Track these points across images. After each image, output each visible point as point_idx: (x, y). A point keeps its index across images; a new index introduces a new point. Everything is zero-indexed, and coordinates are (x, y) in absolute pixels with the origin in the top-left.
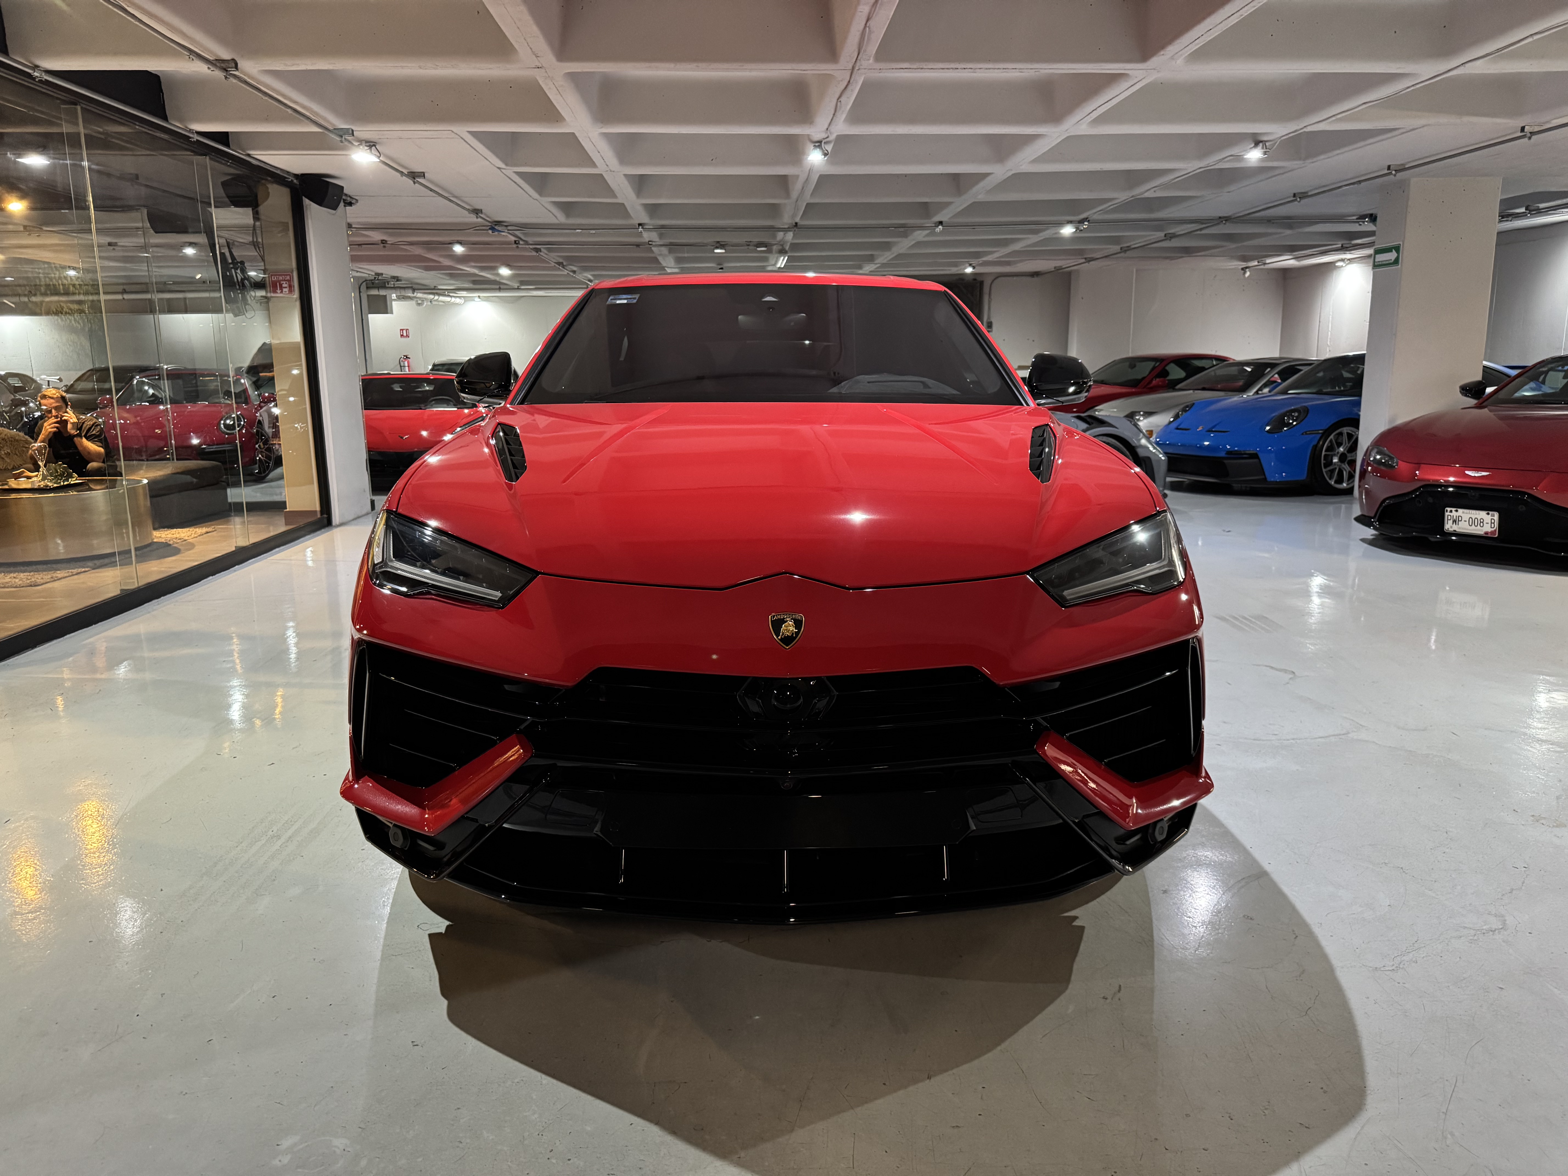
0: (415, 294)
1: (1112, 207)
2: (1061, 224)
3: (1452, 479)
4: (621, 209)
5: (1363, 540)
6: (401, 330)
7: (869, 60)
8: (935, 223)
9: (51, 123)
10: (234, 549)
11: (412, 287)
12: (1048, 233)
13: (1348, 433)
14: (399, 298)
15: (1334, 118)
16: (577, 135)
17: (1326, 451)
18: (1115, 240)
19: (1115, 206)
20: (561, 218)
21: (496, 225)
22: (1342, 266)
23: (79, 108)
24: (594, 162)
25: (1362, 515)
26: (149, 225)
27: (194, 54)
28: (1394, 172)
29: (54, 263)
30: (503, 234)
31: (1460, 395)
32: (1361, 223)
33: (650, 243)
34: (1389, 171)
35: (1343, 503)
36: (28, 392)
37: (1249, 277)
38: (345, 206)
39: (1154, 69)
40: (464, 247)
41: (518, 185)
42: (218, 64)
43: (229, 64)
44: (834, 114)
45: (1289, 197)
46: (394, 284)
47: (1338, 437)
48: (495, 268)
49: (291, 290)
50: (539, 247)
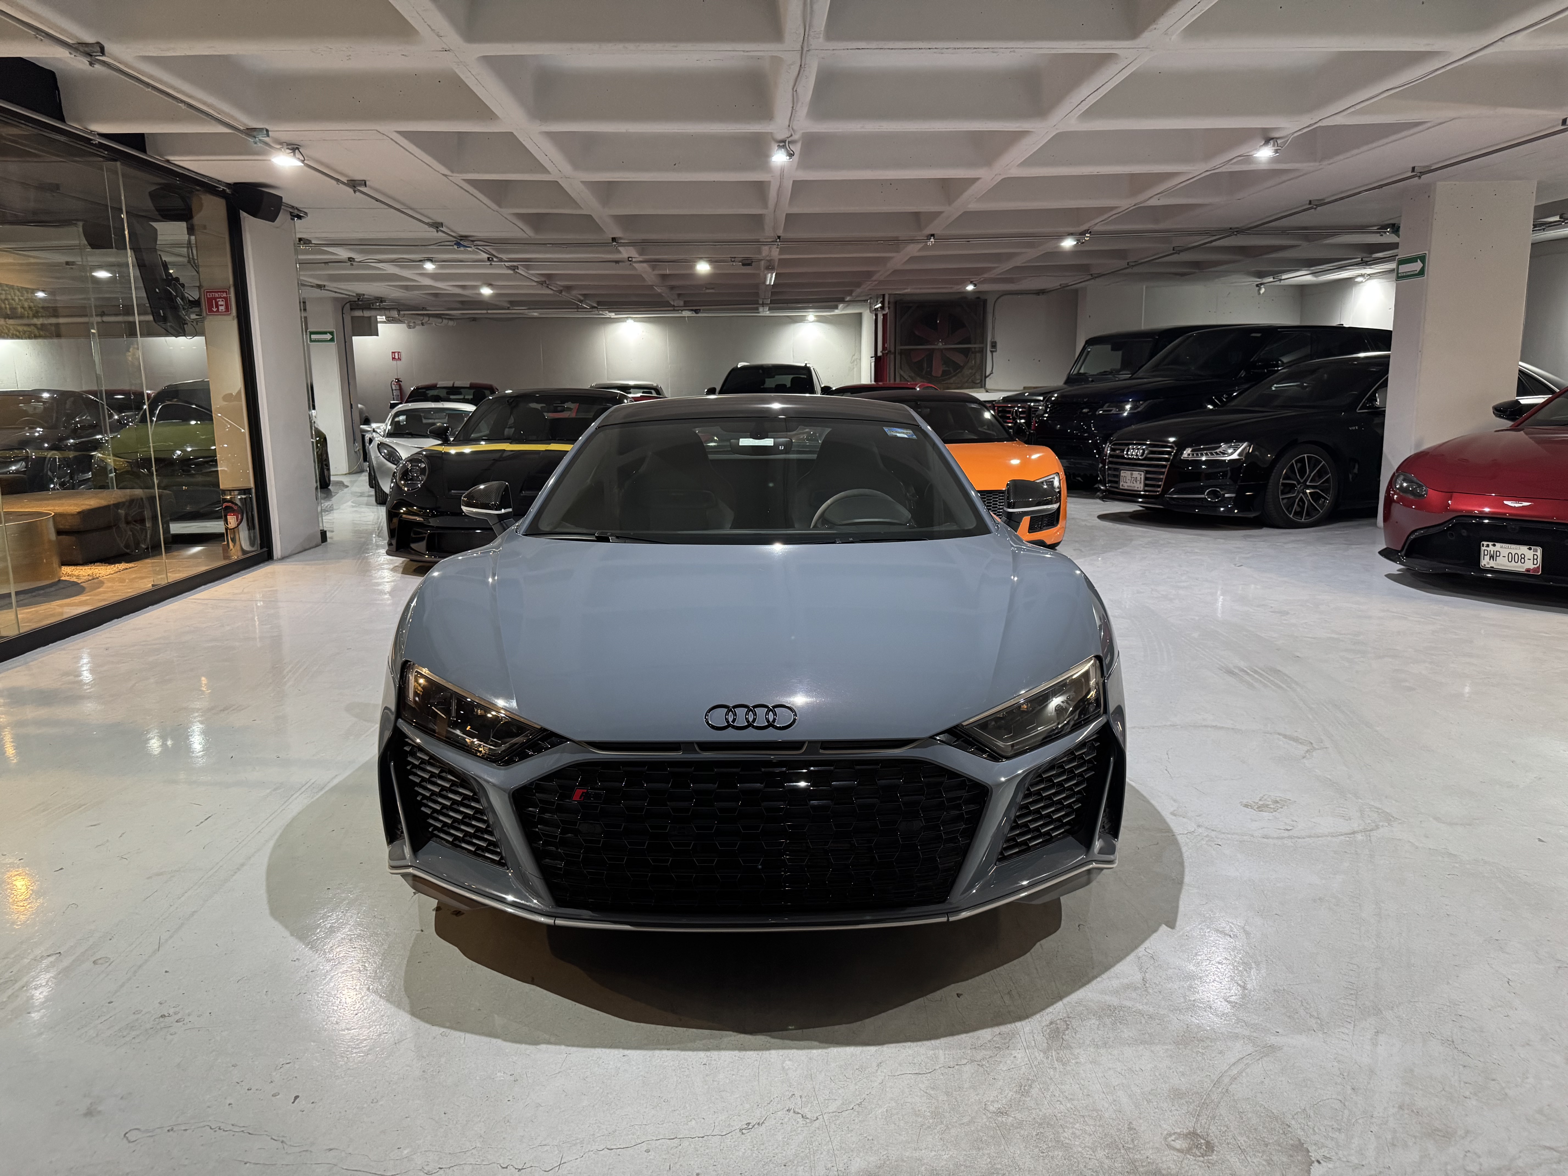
0: (404, 317)
1: (1113, 217)
2: (1061, 237)
4: (589, 222)
5: (1389, 576)
6: (391, 352)
8: (927, 236)
10: (152, 587)
12: (1048, 247)
15: (1352, 110)
16: (517, 135)
18: (1121, 254)
19: (1117, 215)
20: (530, 233)
21: (461, 240)
22: (1361, 282)
24: (544, 167)
25: (1387, 549)
27: (43, 34)
28: (1419, 174)
30: (469, 249)
31: (1494, 416)
32: (1383, 235)
33: (630, 259)
34: (1413, 174)
37: (1265, 291)
38: (291, 219)
40: (435, 265)
41: (472, 195)
42: (81, 49)
43: (93, 48)
44: (793, 108)
45: (1305, 205)
46: (379, 305)
48: (477, 287)
49: (228, 309)
50: (515, 264)
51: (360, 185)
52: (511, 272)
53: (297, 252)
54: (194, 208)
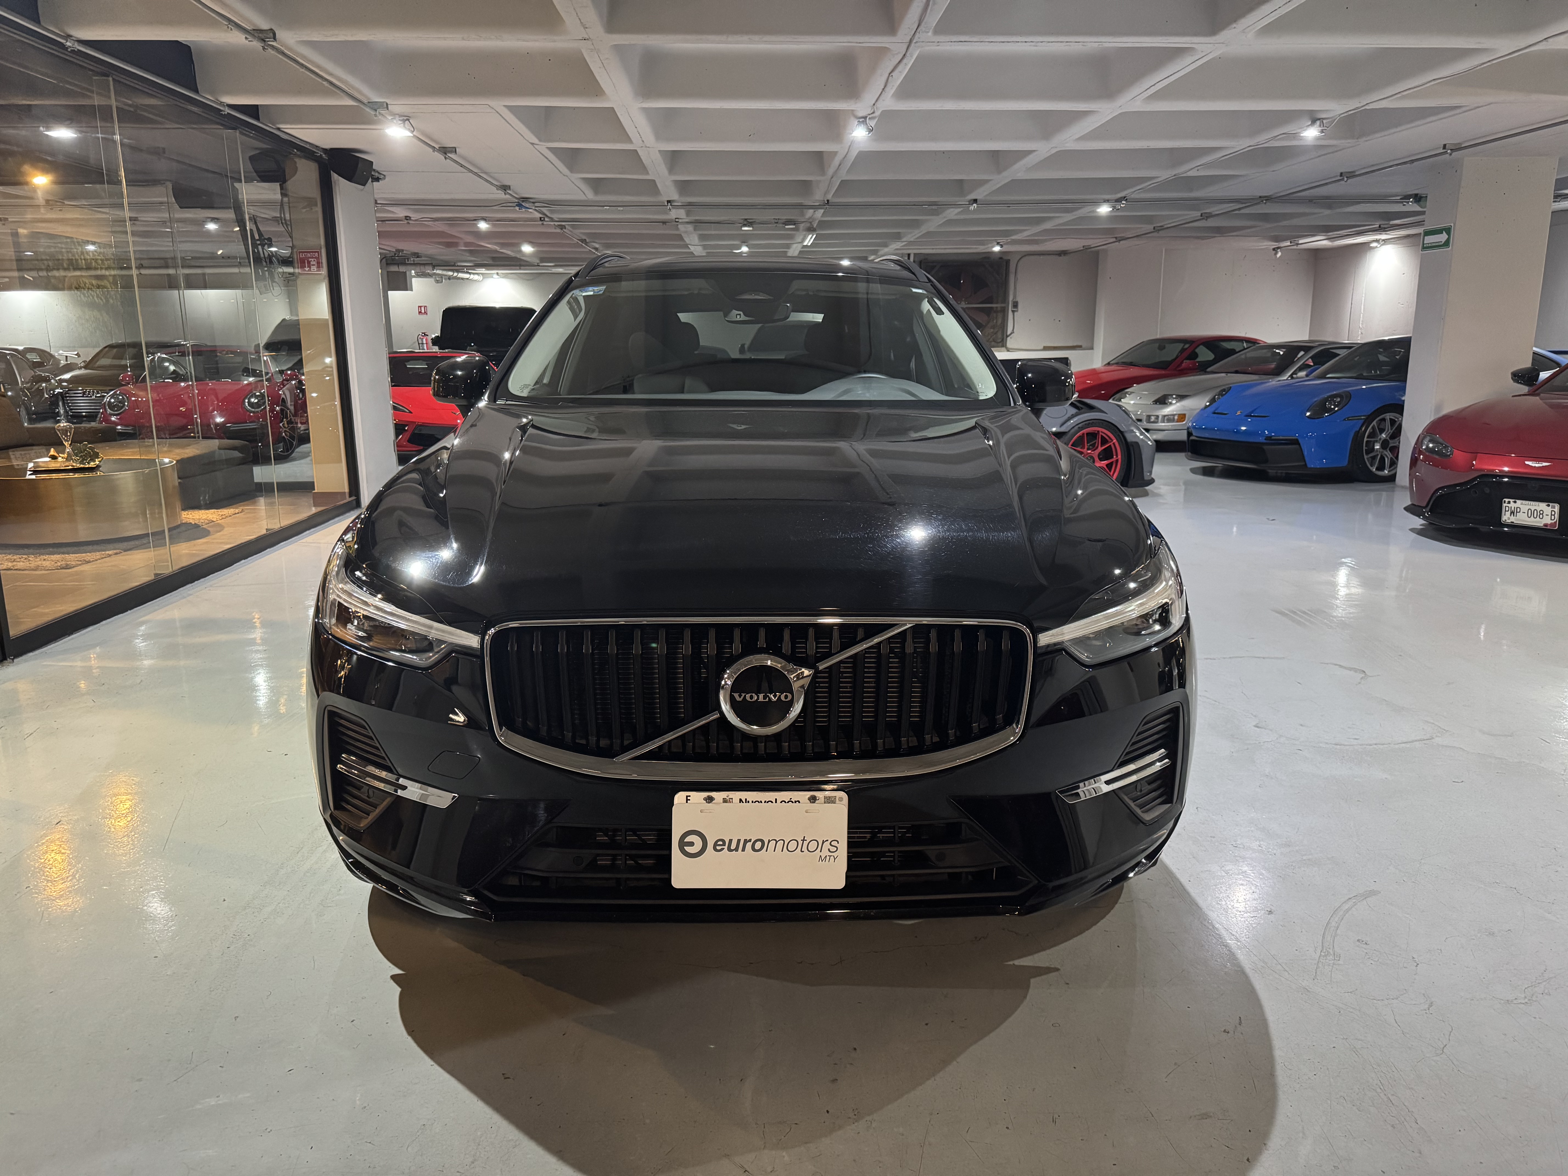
0: (435, 271)
1: (1153, 185)
2: (1097, 203)
3: (1506, 469)
4: (651, 186)
5: (1412, 530)
6: (419, 307)
7: (928, 32)
8: (969, 201)
9: (84, 96)
10: (264, 532)
11: (432, 264)
12: (1083, 212)
13: (1390, 419)
14: (418, 275)
15: (1399, 95)
16: (616, 109)
17: (1367, 438)
18: (1148, 220)
19: (1155, 185)
20: (590, 195)
21: (523, 201)
22: (1376, 247)
23: (111, 79)
24: (630, 138)
25: (1413, 504)
26: (174, 199)
27: (233, 24)
28: (1449, 151)
29: (76, 238)
30: (530, 210)
31: (1512, 381)
32: (1405, 203)
33: (677, 220)
34: (1444, 151)
35: (1386, 491)
36: (47, 367)
37: (1280, 257)
38: (372, 182)
39: (1222, 43)
40: (488, 224)
41: (550, 161)
42: (256, 35)
43: (267, 34)
44: (883, 89)
45: (1337, 176)
46: (414, 261)
47: (1380, 424)
48: (518, 245)
49: (319, 268)
51: (450, 152)
52: (557, 231)
54: (288, 170)
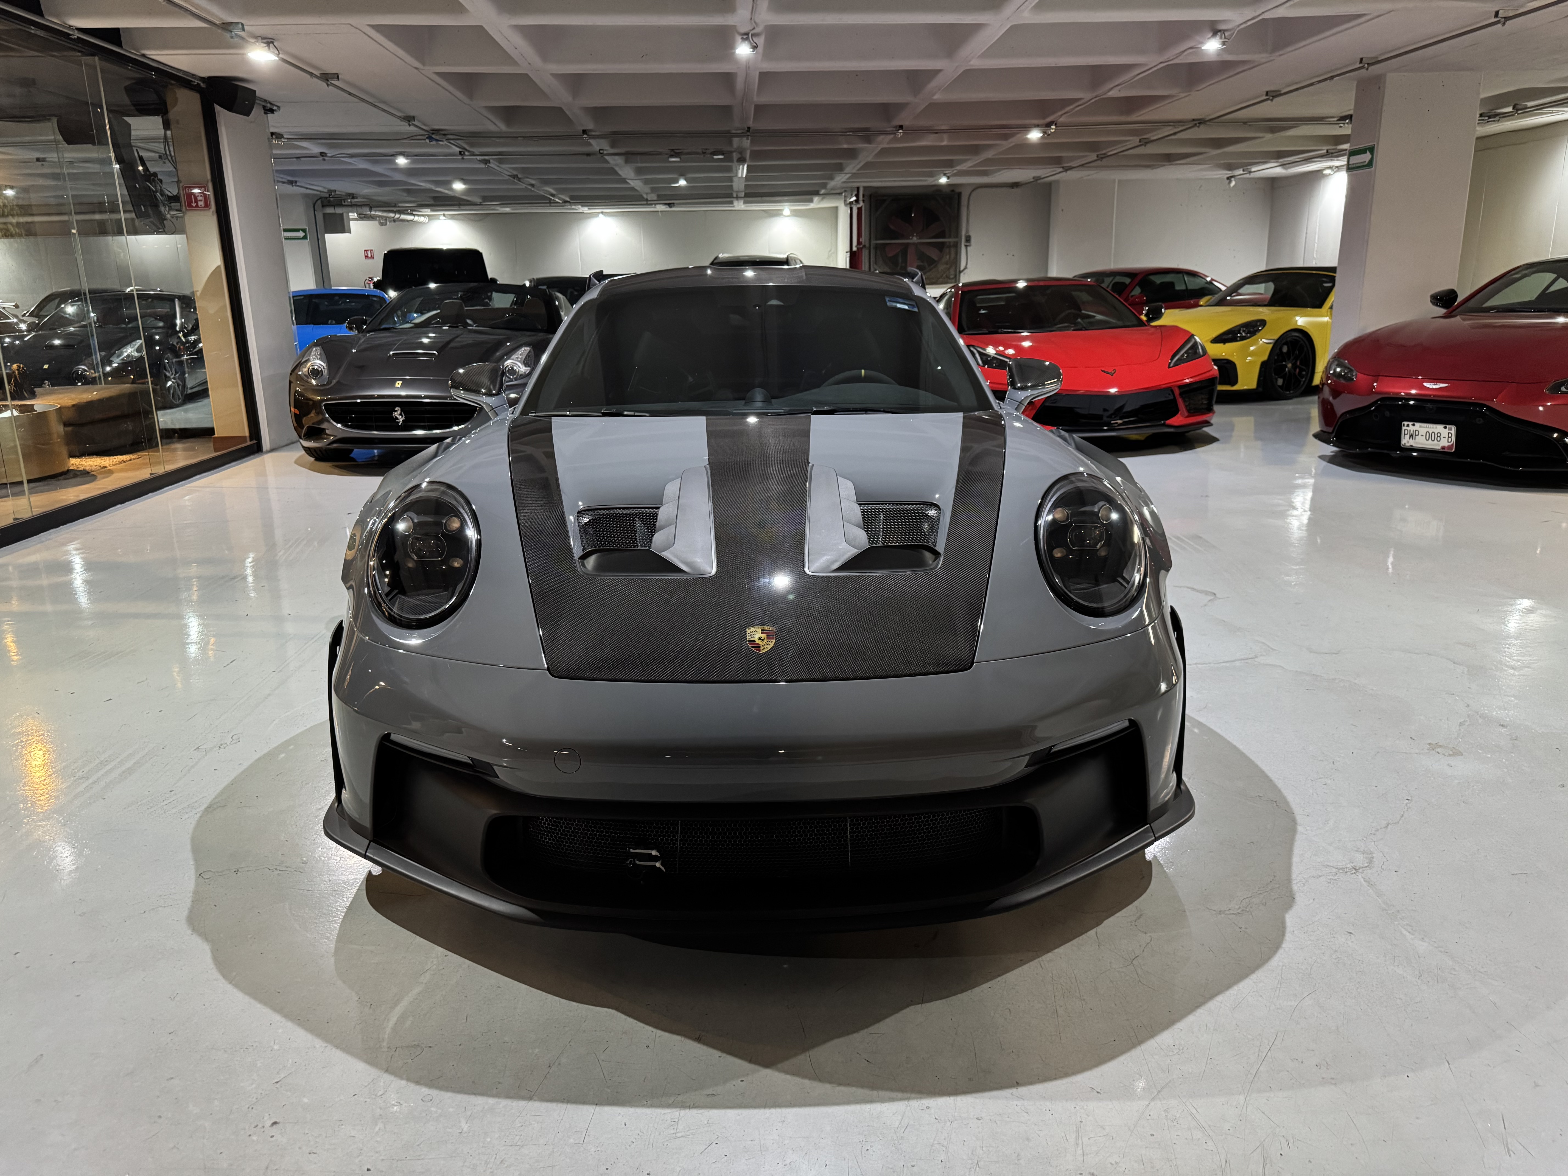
1: (1078, 108)
2: (1027, 128)
3: (1413, 392)
4: (560, 114)
5: (1322, 457)
6: (365, 251)
8: (896, 127)
10: (148, 478)
11: (373, 205)
12: (1016, 139)
14: (360, 218)
16: (487, 28)
18: (1090, 147)
19: (1081, 107)
20: (501, 126)
21: (433, 134)
22: (1330, 175)
24: (513, 59)
25: (1322, 431)
26: (60, 136)
28: (1366, 66)
30: (444, 143)
31: (1431, 305)
33: (601, 152)
34: (1361, 65)
37: (1233, 186)
38: (262, 112)
40: (407, 159)
41: (443, 88)
45: (1262, 96)
46: (351, 202)
48: (449, 182)
49: (207, 205)
50: (486, 158)
51: (333, 78)
52: (483, 166)
53: (271, 146)
54: (169, 101)
